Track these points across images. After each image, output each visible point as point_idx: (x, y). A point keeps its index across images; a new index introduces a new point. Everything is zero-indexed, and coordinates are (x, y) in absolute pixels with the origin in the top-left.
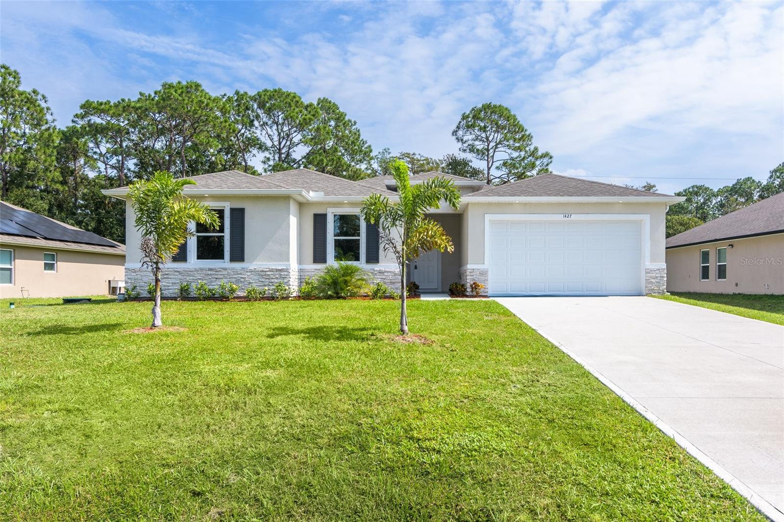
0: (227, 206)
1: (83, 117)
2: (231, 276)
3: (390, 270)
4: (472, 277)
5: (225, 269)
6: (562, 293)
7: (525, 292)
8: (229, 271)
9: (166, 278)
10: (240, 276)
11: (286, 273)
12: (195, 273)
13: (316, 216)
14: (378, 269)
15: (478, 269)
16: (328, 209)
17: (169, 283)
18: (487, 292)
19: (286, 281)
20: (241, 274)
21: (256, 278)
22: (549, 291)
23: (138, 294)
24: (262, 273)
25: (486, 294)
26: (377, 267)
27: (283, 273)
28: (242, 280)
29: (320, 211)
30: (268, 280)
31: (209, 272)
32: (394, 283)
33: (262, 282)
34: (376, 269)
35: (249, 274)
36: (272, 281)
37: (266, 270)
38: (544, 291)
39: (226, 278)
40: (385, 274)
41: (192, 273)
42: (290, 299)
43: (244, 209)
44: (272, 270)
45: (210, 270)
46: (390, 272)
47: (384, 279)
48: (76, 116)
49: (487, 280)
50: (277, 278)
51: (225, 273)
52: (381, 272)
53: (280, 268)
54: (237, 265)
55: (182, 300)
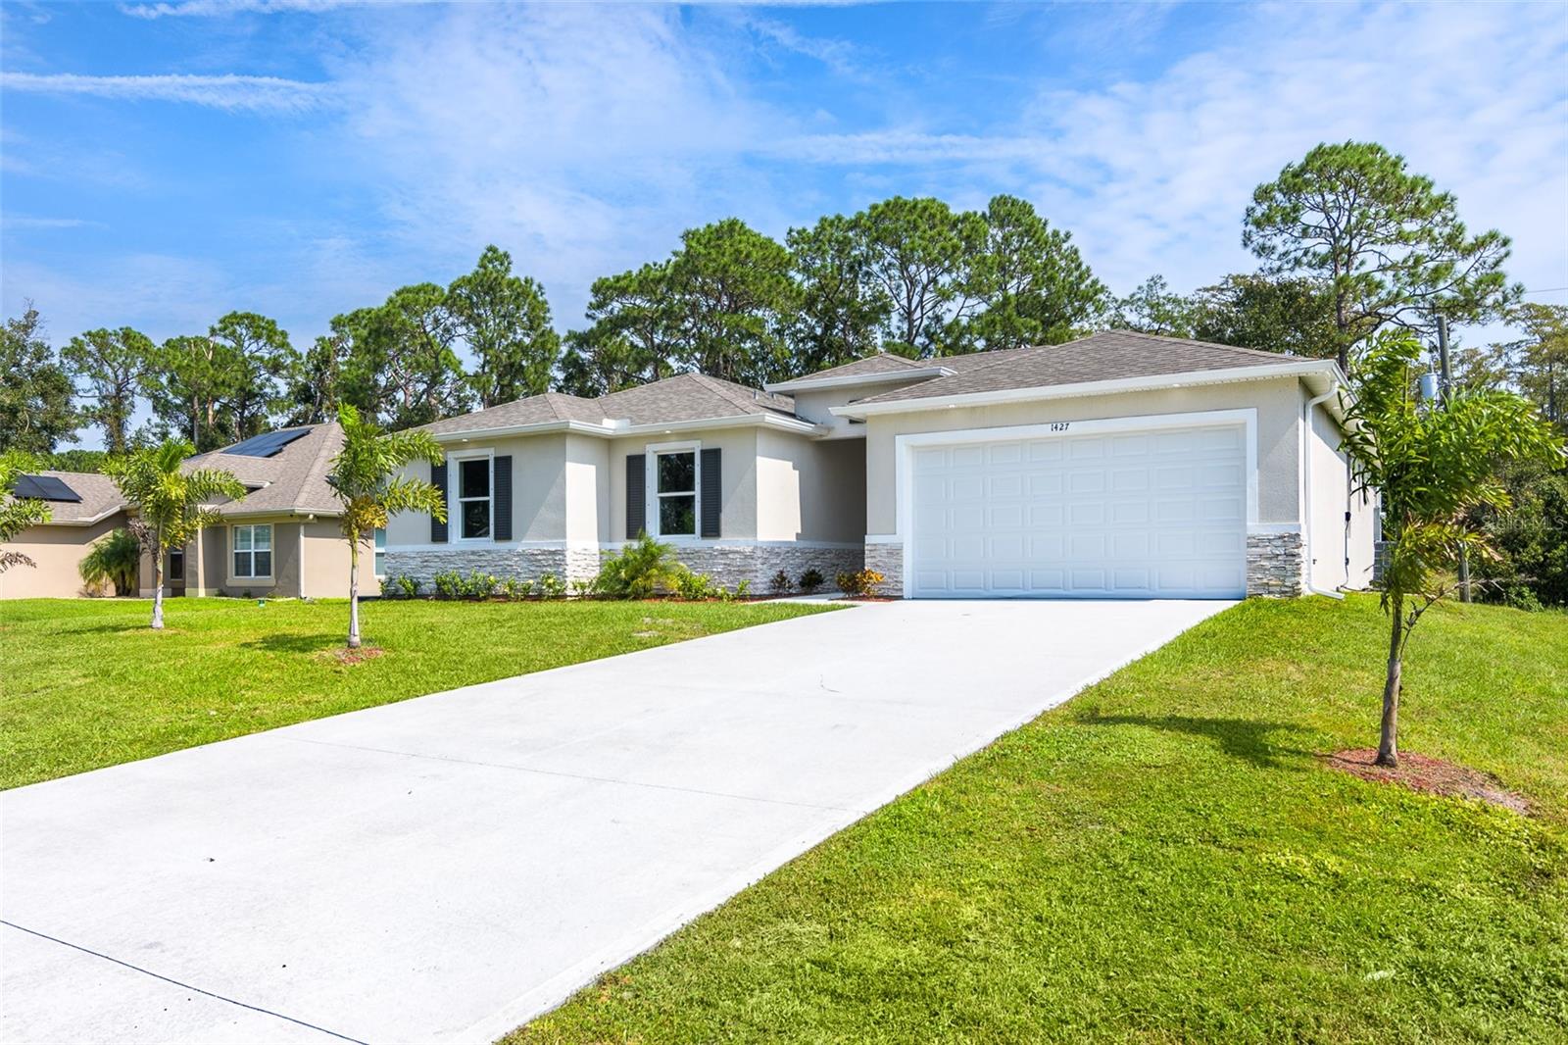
0: (490, 454)
1: (600, 306)
2: (496, 563)
3: (736, 549)
4: (873, 560)
5: (489, 552)
6: (1062, 592)
7: (985, 589)
8: (494, 555)
9: (425, 566)
10: (507, 562)
11: (561, 557)
12: (456, 558)
13: (630, 459)
14: (719, 548)
15: (884, 545)
16: (647, 446)
17: (428, 574)
18: (901, 590)
19: (561, 570)
20: (506, 559)
21: (525, 565)
22: (1033, 588)
23: (397, 590)
24: (532, 558)
25: (899, 594)
26: (717, 544)
27: (557, 557)
28: (509, 568)
29: (635, 451)
30: (538, 569)
31: (472, 557)
32: (745, 572)
33: (532, 571)
34: (716, 547)
35: (516, 559)
36: (544, 569)
37: (536, 552)
38: (1024, 588)
39: (490, 566)
40: (731, 556)
41: (452, 559)
42: (568, 598)
43: (510, 457)
44: (543, 553)
45: (473, 553)
46: (737, 552)
47: (729, 565)
48: (591, 306)
49: (902, 566)
50: (549, 565)
51: (489, 557)
52: (724, 553)
53: (553, 549)
54: (504, 546)
55: (436, 599)
